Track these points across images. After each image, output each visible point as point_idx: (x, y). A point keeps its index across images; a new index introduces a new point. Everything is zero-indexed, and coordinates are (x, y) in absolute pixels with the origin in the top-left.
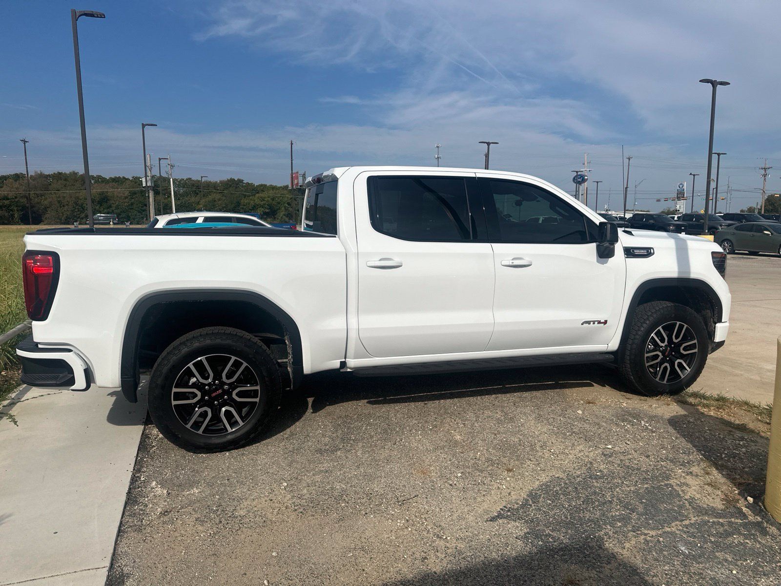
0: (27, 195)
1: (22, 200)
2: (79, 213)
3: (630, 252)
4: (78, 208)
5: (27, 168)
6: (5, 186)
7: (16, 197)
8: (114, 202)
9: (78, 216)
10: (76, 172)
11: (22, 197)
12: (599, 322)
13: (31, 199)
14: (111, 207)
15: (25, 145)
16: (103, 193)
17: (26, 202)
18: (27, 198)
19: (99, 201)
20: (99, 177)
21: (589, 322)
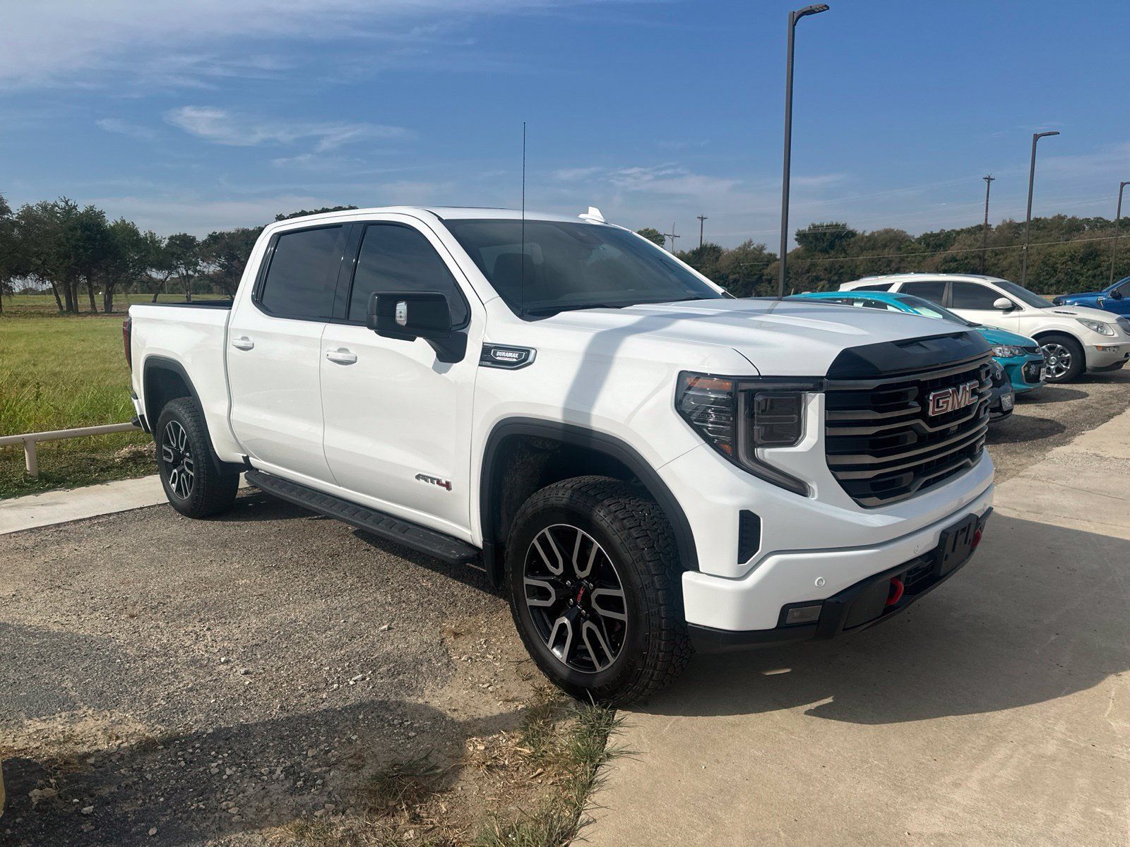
0: (981, 254)
1: (973, 262)
2: (1047, 277)
3: (489, 356)
4: (1047, 270)
5: (987, 215)
6: (956, 244)
7: (966, 258)
8: (1106, 258)
9: (1045, 282)
10: (1063, 215)
11: (975, 256)
12: (439, 482)
13: (985, 260)
14: (1099, 266)
15: (989, 185)
16: (1091, 244)
17: (978, 264)
18: (980, 258)
19: (1082, 258)
20: (1098, 220)
21: (425, 478)
